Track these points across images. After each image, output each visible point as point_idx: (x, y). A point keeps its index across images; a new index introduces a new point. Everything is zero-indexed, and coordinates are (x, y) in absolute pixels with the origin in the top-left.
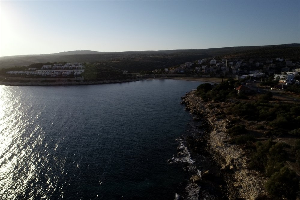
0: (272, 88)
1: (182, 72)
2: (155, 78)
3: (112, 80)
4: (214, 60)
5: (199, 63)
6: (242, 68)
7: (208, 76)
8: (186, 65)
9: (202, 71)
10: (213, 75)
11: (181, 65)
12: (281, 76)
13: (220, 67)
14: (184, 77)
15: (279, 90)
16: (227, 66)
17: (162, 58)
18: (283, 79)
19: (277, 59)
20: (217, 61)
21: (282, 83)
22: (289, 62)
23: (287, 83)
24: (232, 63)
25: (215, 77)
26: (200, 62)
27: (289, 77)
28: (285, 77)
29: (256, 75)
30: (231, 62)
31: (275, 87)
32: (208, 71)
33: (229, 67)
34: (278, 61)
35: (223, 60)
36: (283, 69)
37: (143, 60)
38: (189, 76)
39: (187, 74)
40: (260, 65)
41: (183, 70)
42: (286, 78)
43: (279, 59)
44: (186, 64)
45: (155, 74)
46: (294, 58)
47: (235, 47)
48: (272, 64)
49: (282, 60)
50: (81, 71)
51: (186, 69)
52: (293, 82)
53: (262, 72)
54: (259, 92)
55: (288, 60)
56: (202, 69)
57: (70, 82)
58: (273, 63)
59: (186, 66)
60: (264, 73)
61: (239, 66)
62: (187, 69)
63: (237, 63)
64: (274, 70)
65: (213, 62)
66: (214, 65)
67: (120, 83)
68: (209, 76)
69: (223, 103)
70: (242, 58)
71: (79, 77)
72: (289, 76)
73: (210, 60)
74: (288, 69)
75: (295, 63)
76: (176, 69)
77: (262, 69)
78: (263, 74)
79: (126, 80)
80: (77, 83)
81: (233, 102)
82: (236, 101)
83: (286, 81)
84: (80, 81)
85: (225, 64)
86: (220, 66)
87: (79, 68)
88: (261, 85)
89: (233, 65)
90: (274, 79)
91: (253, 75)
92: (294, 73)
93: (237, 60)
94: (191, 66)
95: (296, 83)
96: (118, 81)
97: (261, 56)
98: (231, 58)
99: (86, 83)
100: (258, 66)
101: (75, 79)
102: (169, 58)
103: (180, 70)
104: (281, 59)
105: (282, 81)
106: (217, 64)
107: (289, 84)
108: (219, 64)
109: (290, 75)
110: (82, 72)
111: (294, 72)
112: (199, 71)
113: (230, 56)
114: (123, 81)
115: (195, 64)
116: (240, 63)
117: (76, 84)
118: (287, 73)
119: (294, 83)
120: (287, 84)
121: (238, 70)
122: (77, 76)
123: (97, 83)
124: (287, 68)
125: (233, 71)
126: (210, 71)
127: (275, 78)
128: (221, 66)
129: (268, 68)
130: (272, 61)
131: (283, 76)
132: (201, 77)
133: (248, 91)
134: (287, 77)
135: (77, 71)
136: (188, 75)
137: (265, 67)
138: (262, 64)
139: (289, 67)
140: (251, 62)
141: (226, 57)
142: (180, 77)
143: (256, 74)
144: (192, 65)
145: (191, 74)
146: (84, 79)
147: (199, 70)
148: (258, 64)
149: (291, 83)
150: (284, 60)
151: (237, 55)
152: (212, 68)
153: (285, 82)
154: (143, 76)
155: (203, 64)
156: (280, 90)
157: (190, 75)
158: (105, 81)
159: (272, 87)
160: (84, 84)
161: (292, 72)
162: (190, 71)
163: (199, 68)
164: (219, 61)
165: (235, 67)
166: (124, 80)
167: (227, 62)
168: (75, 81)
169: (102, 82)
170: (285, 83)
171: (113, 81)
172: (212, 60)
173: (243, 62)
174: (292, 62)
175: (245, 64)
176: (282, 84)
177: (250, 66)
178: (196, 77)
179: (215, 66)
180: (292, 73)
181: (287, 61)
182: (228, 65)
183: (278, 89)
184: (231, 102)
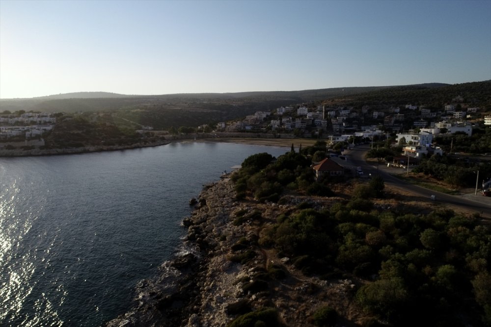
0: (388, 164)
1: (248, 128)
2: (195, 139)
3: (105, 144)
4: (304, 108)
5: (278, 113)
6: (349, 121)
7: (290, 136)
8: (256, 117)
9: (283, 126)
10: (299, 134)
11: (248, 117)
12: (409, 138)
13: (313, 121)
14: (249, 137)
15: (402, 168)
16: (325, 118)
17: (222, 105)
18: (411, 144)
19: (407, 106)
20: (308, 110)
21: (409, 152)
22: (426, 112)
23: (417, 152)
24: (332, 113)
25: (303, 137)
26: (281, 111)
27: (423, 140)
28: (415, 139)
29: (369, 134)
30: (332, 110)
31: (396, 162)
32: (292, 126)
33: (327, 120)
34: (408, 109)
35: (319, 107)
36: (416, 123)
37: (189, 107)
38: (259, 136)
39: (256, 132)
40: (379, 117)
41: (251, 125)
42: (417, 141)
43: (410, 106)
44: (256, 114)
45: (199, 133)
46: (433, 105)
47: (345, 88)
48: (399, 114)
49: (415, 108)
50: (44, 128)
51: (255, 123)
52: (431, 151)
53: (380, 129)
54: (360, 173)
55: (424, 108)
56: (282, 124)
57: (10, 151)
58: (400, 112)
59: (257, 119)
60: (382, 130)
61: (345, 118)
62: (257, 123)
63: (343, 112)
64: (402, 125)
65: (302, 110)
66: (303, 116)
67: (122, 150)
68: (292, 135)
69: (273, 204)
70: (352, 105)
71: (34, 141)
72: (423, 137)
73: (299, 107)
74: (425, 123)
75: (435, 113)
76: (238, 123)
77: (382, 122)
78: (380, 131)
79: (133, 145)
80: (26, 151)
81: (294, 204)
82: (302, 199)
83: (417, 148)
84: (33, 147)
85: (321, 115)
86: (312, 118)
87: (42, 122)
88: (369, 156)
89: (336, 117)
90: (396, 144)
91: (361, 134)
92: (433, 131)
93: (342, 108)
94: (264, 119)
95: (435, 152)
96: (116, 146)
97: (381, 102)
98: (333, 105)
99: (44, 151)
100: (376, 117)
101: (26, 145)
102: (234, 105)
103: (245, 125)
104: (412, 106)
105: (408, 148)
106: (309, 115)
107: (423, 155)
108: (313, 116)
109: (426, 136)
110: (45, 130)
111: (434, 128)
112: (276, 126)
113: (332, 101)
114: (126, 146)
115: (272, 114)
116: (346, 112)
117: (22, 155)
118: (420, 131)
119: (433, 153)
120: (418, 154)
121: (343, 125)
122: (31, 138)
123: (69, 152)
124: (422, 121)
125: (334, 127)
126: (295, 126)
127: (397, 141)
128: (315, 117)
129: (393, 122)
130: (398, 110)
131: (413, 138)
132: (279, 137)
133: (337, 172)
134: (419, 139)
135: (37, 128)
136: (257, 134)
137: (386, 119)
138: (383, 114)
139: (426, 119)
140: (365, 111)
141: (326, 102)
142: (242, 137)
143: (368, 132)
144: (267, 116)
145: (262, 131)
146: (45, 143)
147: (278, 126)
148: (376, 114)
149: (426, 152)
150: (418, 108)
151: (344, 100)
152: (298, 121)
153: (414, 150)
154: (174, 137)
155: (286, 114)
156: (404, 167)
157: (260, 134)
158: (87, 148)
159: (390, 160)
160: (40, 153)
161: (431, 128)
162: (262, 127)
163: (278, 122)
164: (313, 109)
165: (337, 120)
166: (128, 145)
167: (324, 110)
168: (22, 147)
169: (80, 149)
170: (415, 153)
171: (105, 148)
172: (300, 108)
173: (352, 112)
174: (431, 112)
175: (354, 114)
176: (408, 154)
177: (363, 118)
178: (270, 138)
179: (305, 119)
180: (428, 130)
181: (422, 109)
182: (326, 116)
183: (401, 166)
184: (290, 203)
